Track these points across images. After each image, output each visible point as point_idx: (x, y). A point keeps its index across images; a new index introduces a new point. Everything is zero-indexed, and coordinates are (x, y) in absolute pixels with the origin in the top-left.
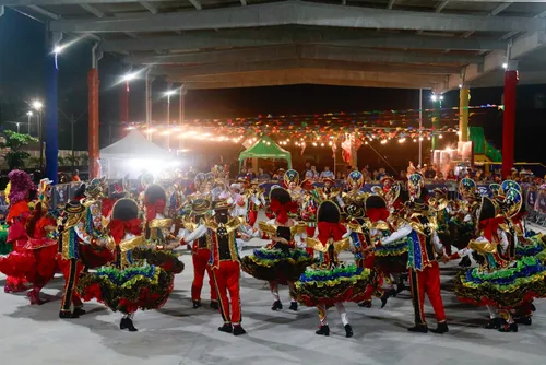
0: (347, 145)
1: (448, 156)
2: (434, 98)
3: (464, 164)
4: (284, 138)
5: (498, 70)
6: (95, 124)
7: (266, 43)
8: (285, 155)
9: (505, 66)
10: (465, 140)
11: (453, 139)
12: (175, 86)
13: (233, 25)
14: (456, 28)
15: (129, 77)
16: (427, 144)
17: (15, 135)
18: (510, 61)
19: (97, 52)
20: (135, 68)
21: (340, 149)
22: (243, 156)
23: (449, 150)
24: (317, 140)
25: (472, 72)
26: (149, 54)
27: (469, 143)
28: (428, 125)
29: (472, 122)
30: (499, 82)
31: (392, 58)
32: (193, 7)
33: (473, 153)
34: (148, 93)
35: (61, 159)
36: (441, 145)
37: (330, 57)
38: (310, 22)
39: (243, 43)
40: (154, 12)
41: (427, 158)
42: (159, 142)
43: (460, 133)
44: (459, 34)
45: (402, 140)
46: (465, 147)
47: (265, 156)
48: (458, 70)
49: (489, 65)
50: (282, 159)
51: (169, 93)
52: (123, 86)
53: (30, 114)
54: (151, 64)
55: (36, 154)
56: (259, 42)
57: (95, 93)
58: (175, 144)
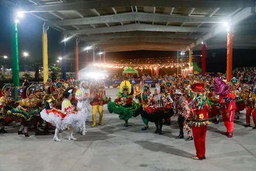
0: (155, 69)
1: (186, 71)
2: (182, 54)
3: (191, 74)
4: (136, 67)
5: (201, 44)
6: (77, 63)
7: (130, 37)
8: (136, 72)
9: (202, 43)
10: (191, 66)
11: (187, 66)
12: (102, 51)
13: (119, 31)
14: (187, 31)
15: (88, 48)
16: (180, 68)
17: (53, 68)
18: (204, 41)
19: (78, 40)
20: (90, 45)
21: (153, 70)
22: (123, 72)
23: (186, 69)
24: (146, 67)
25: (193, 45)
26: (93, 41)
27: (192, 67)
28: (180, 62)
29: (193, 61)
30: (201, 49)
31: (168, 41)
32: (107, 26)
33: (194, 70)
34: (94, 53)
35: (67, 75)
36: (184, 68)
37: (149, 41)
38: (142, 30)
39: (123, 37)
40: (95, 27)
41: (180, 72)
42: (97, 68)
43: (189, 64)
44: (188, 33)
45: (172, 67)
46: (191, 68)
47: (130, 72)
48: (189, 45)
49: (198, 43)
50: (136, 73)
51: (100, 53)
52: (86, 51)
53: (58, 61)
54: (94, 44)
55: (60, 74)
56: (127, 37)
57: (77, 53)
58: (102, 69)
